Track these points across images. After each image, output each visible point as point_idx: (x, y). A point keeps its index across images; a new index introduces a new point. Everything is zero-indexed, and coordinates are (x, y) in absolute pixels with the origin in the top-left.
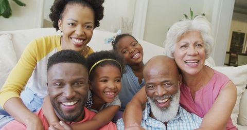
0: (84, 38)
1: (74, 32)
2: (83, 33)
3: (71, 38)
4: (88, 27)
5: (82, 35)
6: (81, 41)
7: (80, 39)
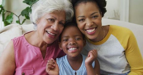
0: (95, 26)
1: (85, 25)
2: (93, 24)
3: (86, 30)
4: (94, 17)
5: (92, 26)
6: (94, 30)
7: (92, 29)
